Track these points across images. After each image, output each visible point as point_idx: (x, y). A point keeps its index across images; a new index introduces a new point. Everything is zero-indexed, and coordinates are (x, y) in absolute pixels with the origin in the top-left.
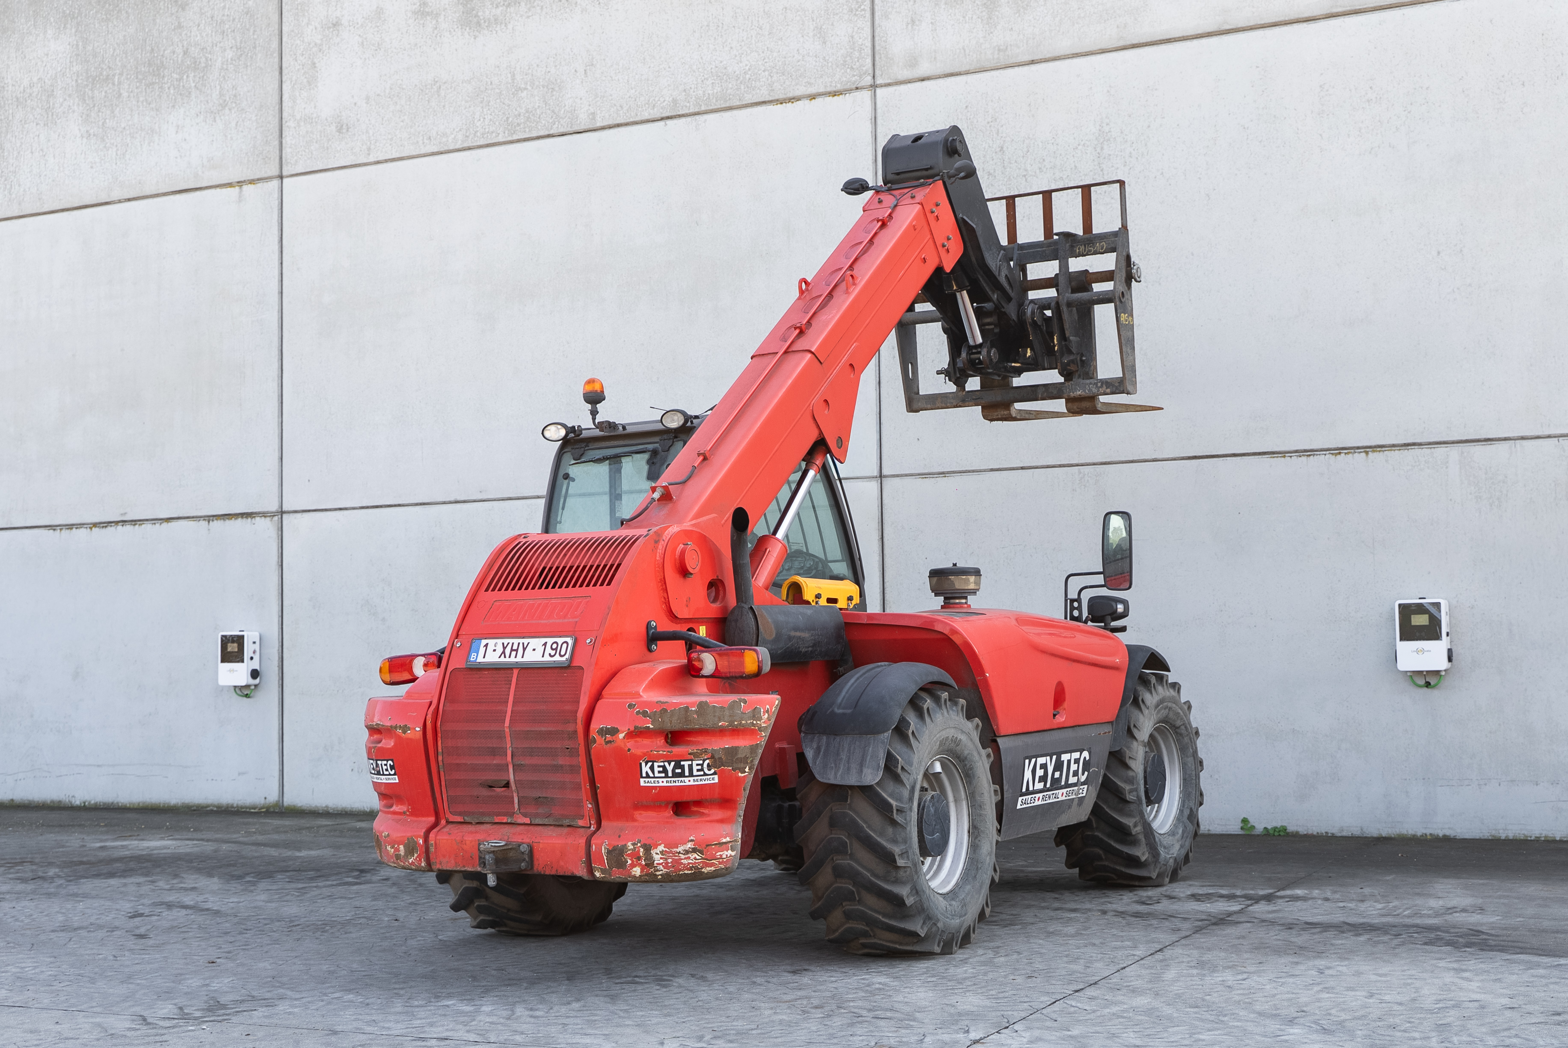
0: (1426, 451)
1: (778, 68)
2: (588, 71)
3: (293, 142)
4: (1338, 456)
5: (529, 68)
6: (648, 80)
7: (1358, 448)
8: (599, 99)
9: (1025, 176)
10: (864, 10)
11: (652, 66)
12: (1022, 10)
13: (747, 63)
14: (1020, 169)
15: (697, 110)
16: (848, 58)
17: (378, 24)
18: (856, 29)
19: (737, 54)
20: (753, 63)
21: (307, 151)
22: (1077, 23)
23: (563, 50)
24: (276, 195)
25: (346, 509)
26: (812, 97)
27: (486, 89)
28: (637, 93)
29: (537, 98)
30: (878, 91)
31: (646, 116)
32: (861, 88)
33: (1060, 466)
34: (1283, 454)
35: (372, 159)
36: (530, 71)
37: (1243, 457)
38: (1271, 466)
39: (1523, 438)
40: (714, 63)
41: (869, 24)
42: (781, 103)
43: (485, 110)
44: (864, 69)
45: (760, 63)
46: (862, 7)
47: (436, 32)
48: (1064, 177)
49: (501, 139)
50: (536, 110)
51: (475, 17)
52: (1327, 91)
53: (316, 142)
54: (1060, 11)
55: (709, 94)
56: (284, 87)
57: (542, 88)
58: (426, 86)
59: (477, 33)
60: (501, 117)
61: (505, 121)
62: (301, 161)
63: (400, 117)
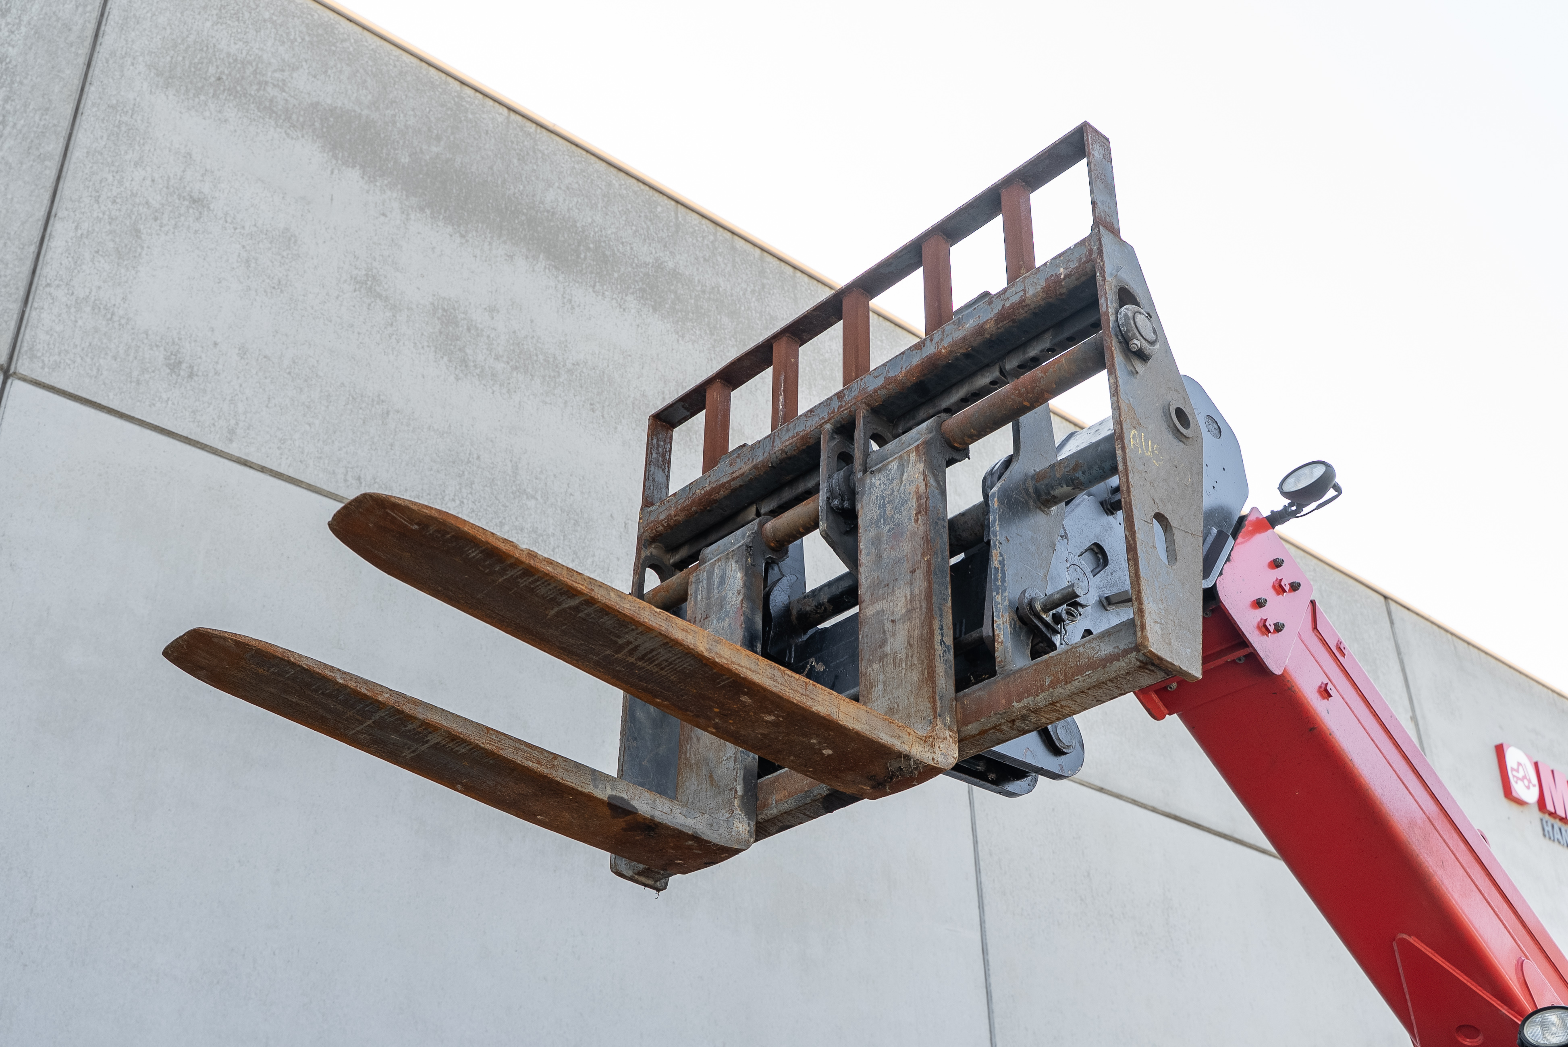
5: (541, 472)
17: (285, 254)
21: (88, 360)
27: (469, 462)
35: (234, 449)
36: (543, 477)
43: (463, 490)
47: (390, 330)
51: (460, 350)
53: (115, 358)
56: (58, 227)
57: (559, 511)
58: (362, 396)
59: (461, 375)
60: (491, 516)
61: (496, 525)
62: (68, 371)
63: (304, 415)
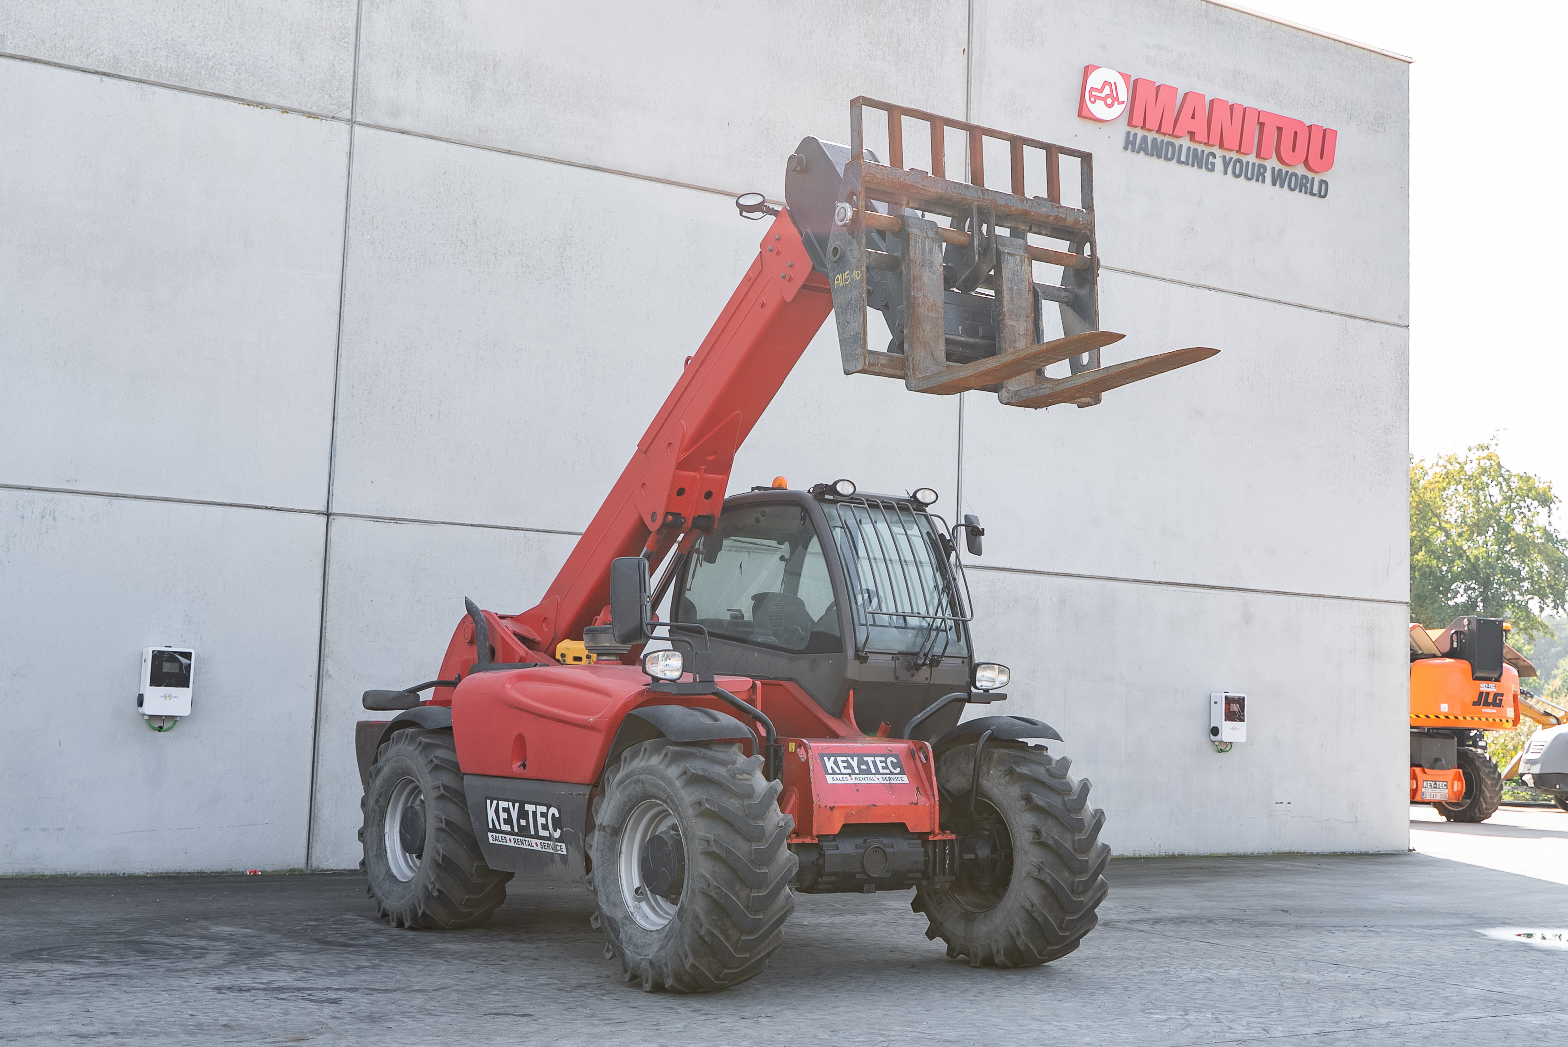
1: (247, 67)
6: (83, 24)
8: (12, 22)
9: (495, 254)
10: (347, 43)
11: (90, 10)
12: (503, 102)
13: (212, 49)
14: (490, 246)
15: (144, 78)
16: (327, 85)
18: (338, 58)
19: (200, 35)
20: (219, 52)
22: (551, 132)
26: (285, 111)
28: (66, 33)
30: (357, 128)
31: (76, 63)
32: (337, 119)
33: (507, 528)
40: (170, 35)
41: (352, 58)
42: (249, 105)
44: (344, 101)
45: (227, 55)
46: (346, 40)
55: (161, 66)
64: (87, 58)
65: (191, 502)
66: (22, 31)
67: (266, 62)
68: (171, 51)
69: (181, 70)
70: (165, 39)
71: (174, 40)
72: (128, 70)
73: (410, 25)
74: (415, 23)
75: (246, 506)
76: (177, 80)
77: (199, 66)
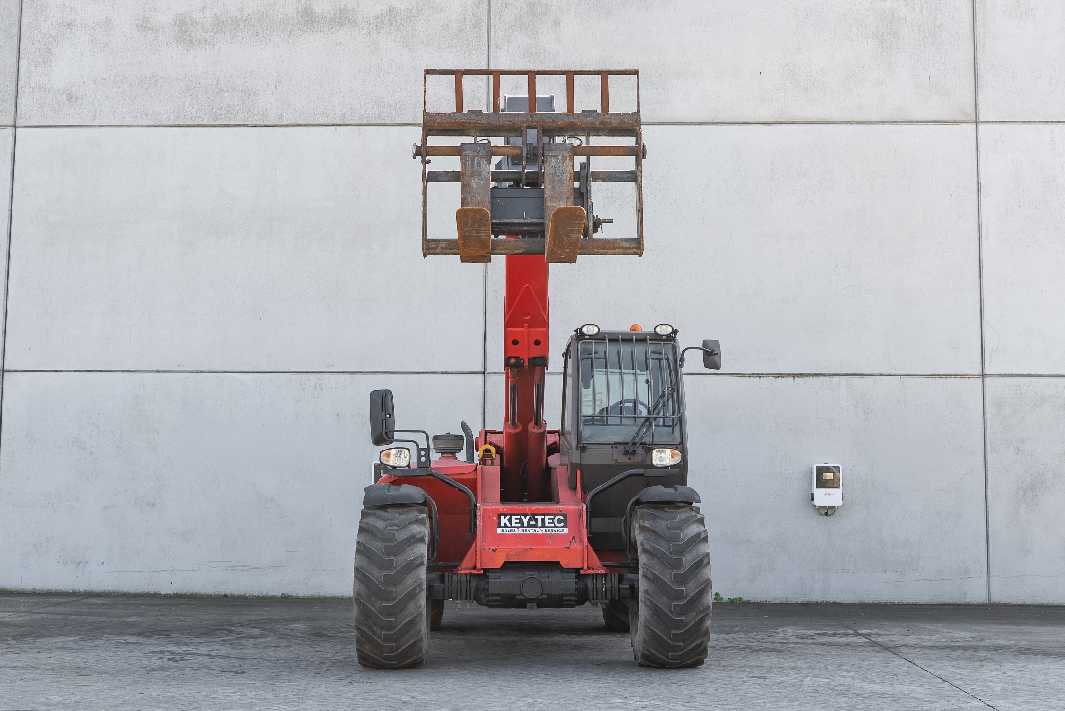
0: (827, 379)
1: (420, 103)
2: (278, 86)
3: (28, 103)
4: (778, 379)
5: (231, 77)
6: (324, 98)
7: (789, 374)
8: (285, 106)
11: (327, 89)
12: (589, 91)
13: (398, 97)
15: (360, 123)
16: (471, 104)
17: (107, 30)
18: (476, 86)
19: (391, 90)
20: (403, 98)
21: (40, 110)
22: (624, 105)
23: (259, 69)
24: (11, 139)
25: (62, 371)
27: (195, 87)
28: (315, 105)
29: (236, 99)
31: (321, 122)
34: (745, 375)
35: (96, 123)
36: (232, 80)
37: (721, 376)
38: (738, 382)
39: (881, 375)
40: (374, 94)
41: (486, 84)
43: (193, 101)
45: (408, 99)
47: (155, 42)
48: (614, 197)
49: (205, 122)
50: (235, 106)
51: (188, 36)
52: (775, 166)
53: (49, 106)
54: (614, 95)
55: (369, 113)
56: (21, 62)
57: (240, 93)
58: (145, 78)
59: (190, 48)
60: (207, 108)
61: (209, 111)
62: (34, 118)
63: (122, 97)
64: (327, 118)
65: (399, 373)
66: (291, 109)
67: (432, 98)
68: (374, 103)
69: (381, 113)
70: (370, 97)
71: (376, 97)
72: (350, 120)
73: (523, 55)
74: (526, 53)
75: (432, 373)
76: (379, 120)
77: (392, 109)
